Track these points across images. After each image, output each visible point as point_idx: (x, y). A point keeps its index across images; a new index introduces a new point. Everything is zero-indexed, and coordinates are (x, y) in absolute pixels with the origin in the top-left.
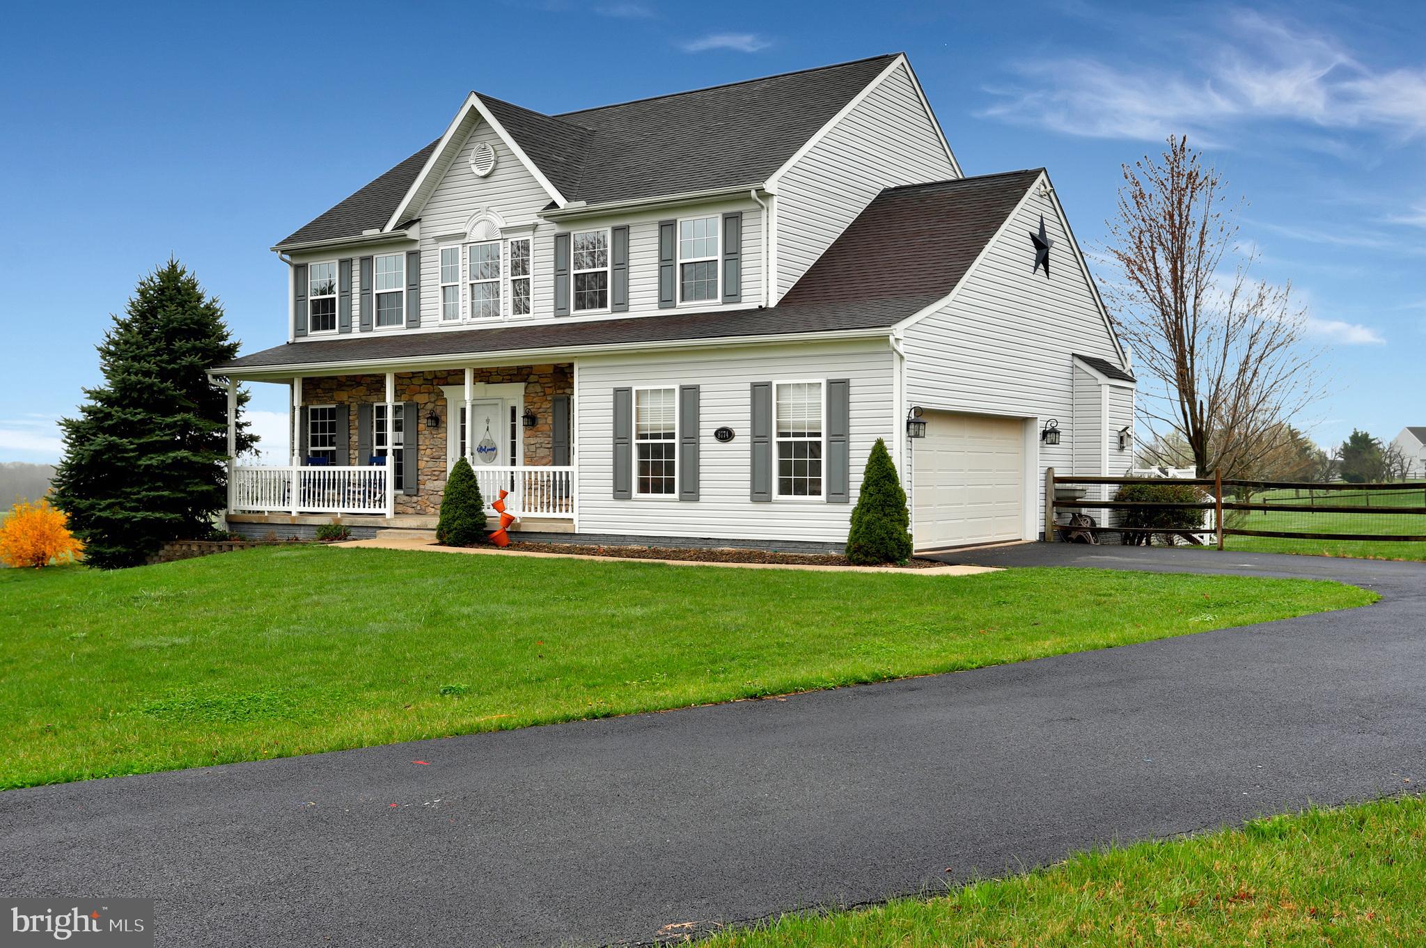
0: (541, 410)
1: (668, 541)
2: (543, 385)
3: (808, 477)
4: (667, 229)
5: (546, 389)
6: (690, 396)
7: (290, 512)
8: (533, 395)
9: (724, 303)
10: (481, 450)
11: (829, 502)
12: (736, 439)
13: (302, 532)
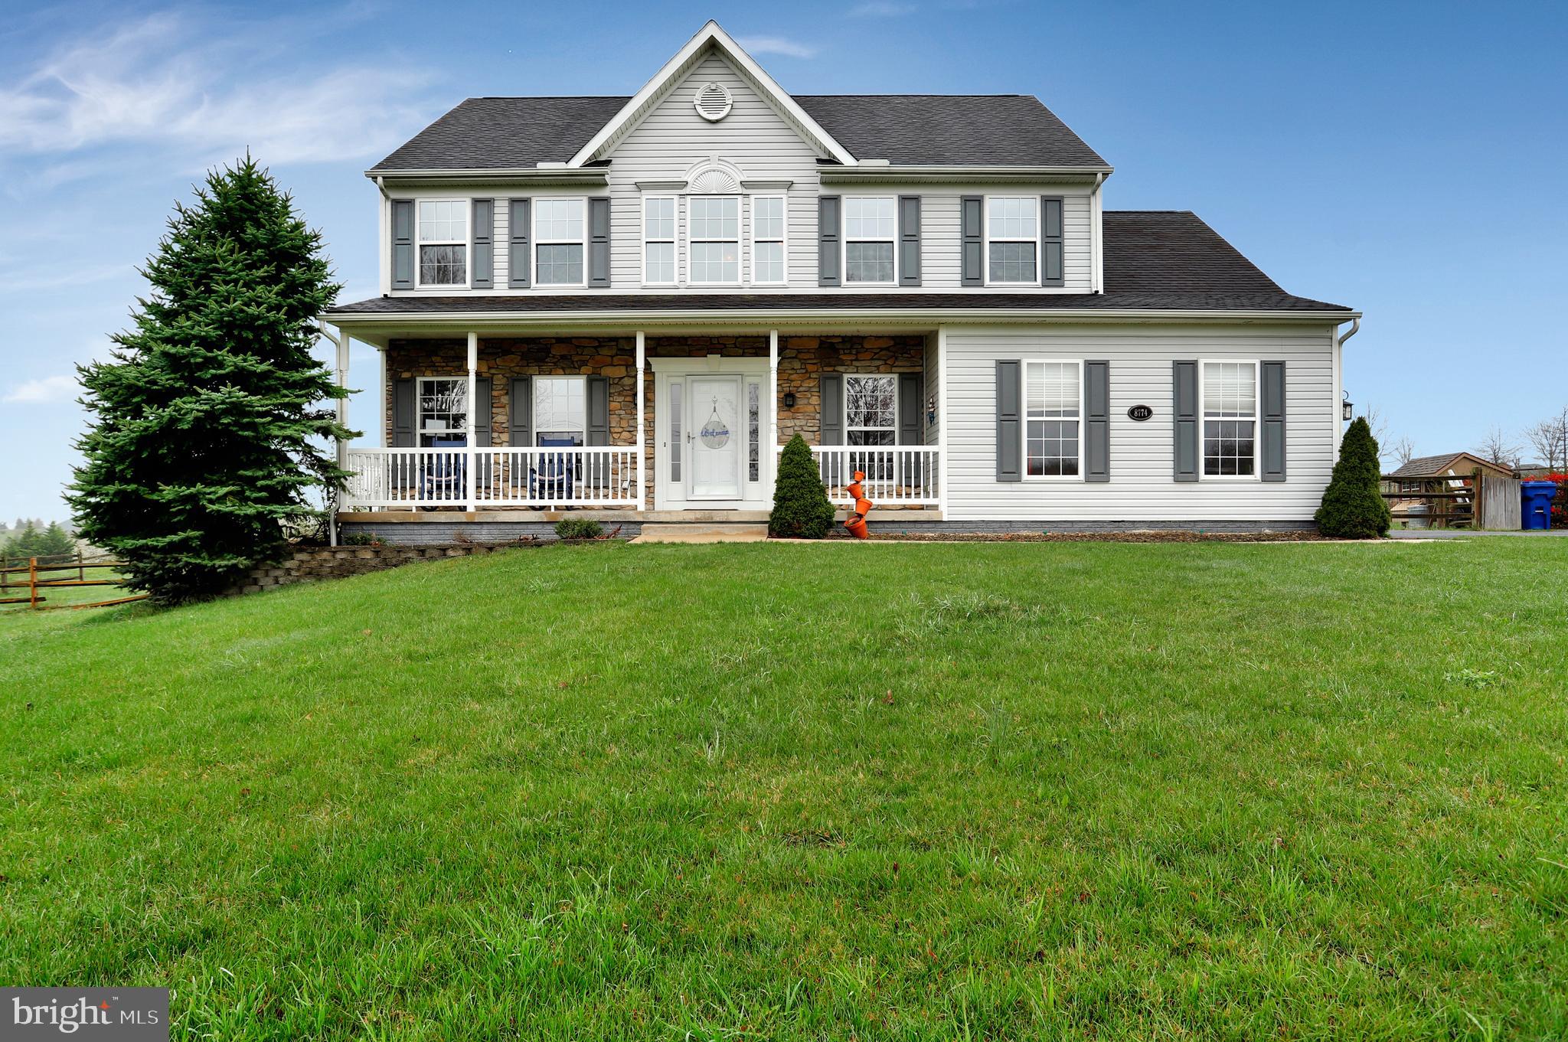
0: (801, 389)
1: (1069, 525)
2: (804, 362)
3: (1237, 457)
4: (972, 207)
5: (808, 366)
6: (1097, 375)
7: (465, 507)
8: (790, 372)
9: (1044, 286)
10: (705, 433)
11: (1264, 480)
12: (1153, 418)
13: (484, 532)
